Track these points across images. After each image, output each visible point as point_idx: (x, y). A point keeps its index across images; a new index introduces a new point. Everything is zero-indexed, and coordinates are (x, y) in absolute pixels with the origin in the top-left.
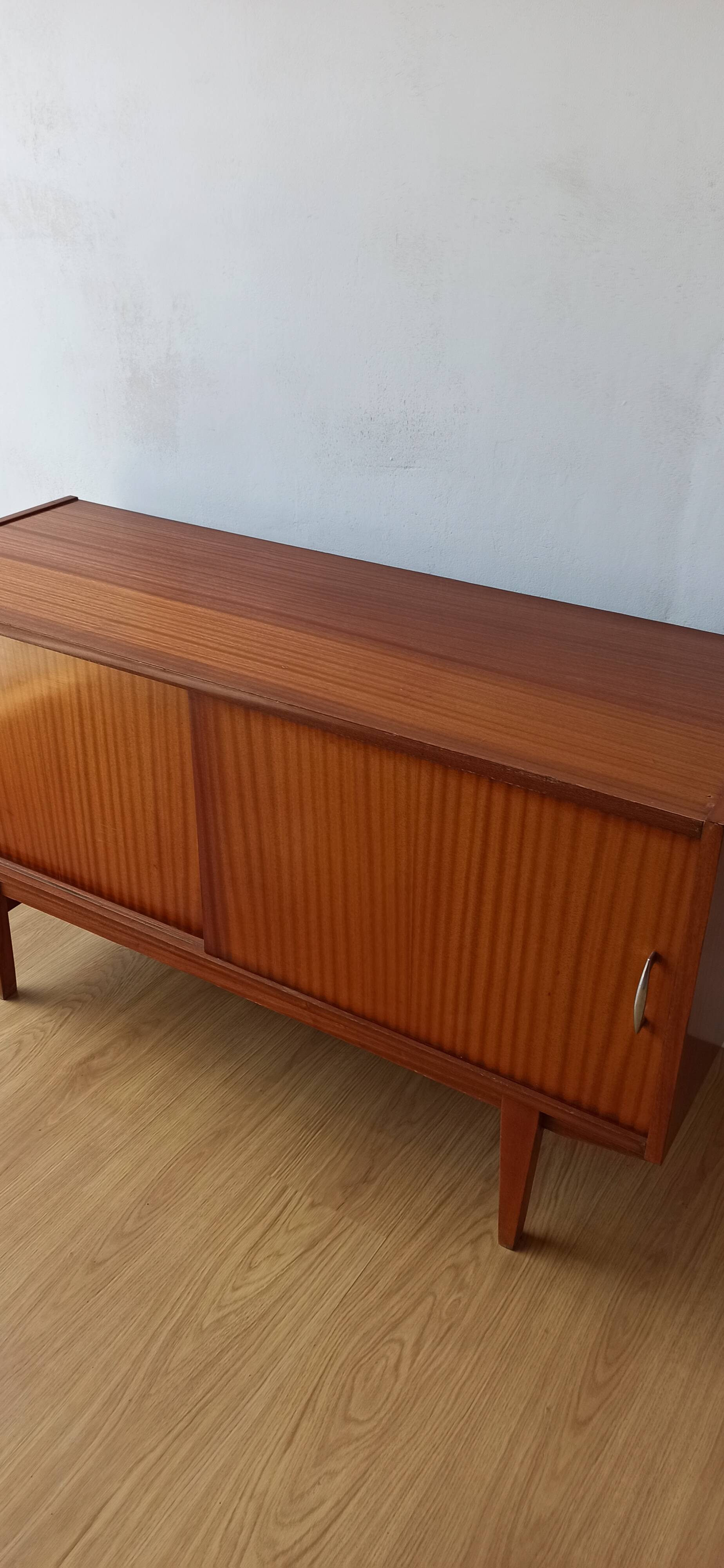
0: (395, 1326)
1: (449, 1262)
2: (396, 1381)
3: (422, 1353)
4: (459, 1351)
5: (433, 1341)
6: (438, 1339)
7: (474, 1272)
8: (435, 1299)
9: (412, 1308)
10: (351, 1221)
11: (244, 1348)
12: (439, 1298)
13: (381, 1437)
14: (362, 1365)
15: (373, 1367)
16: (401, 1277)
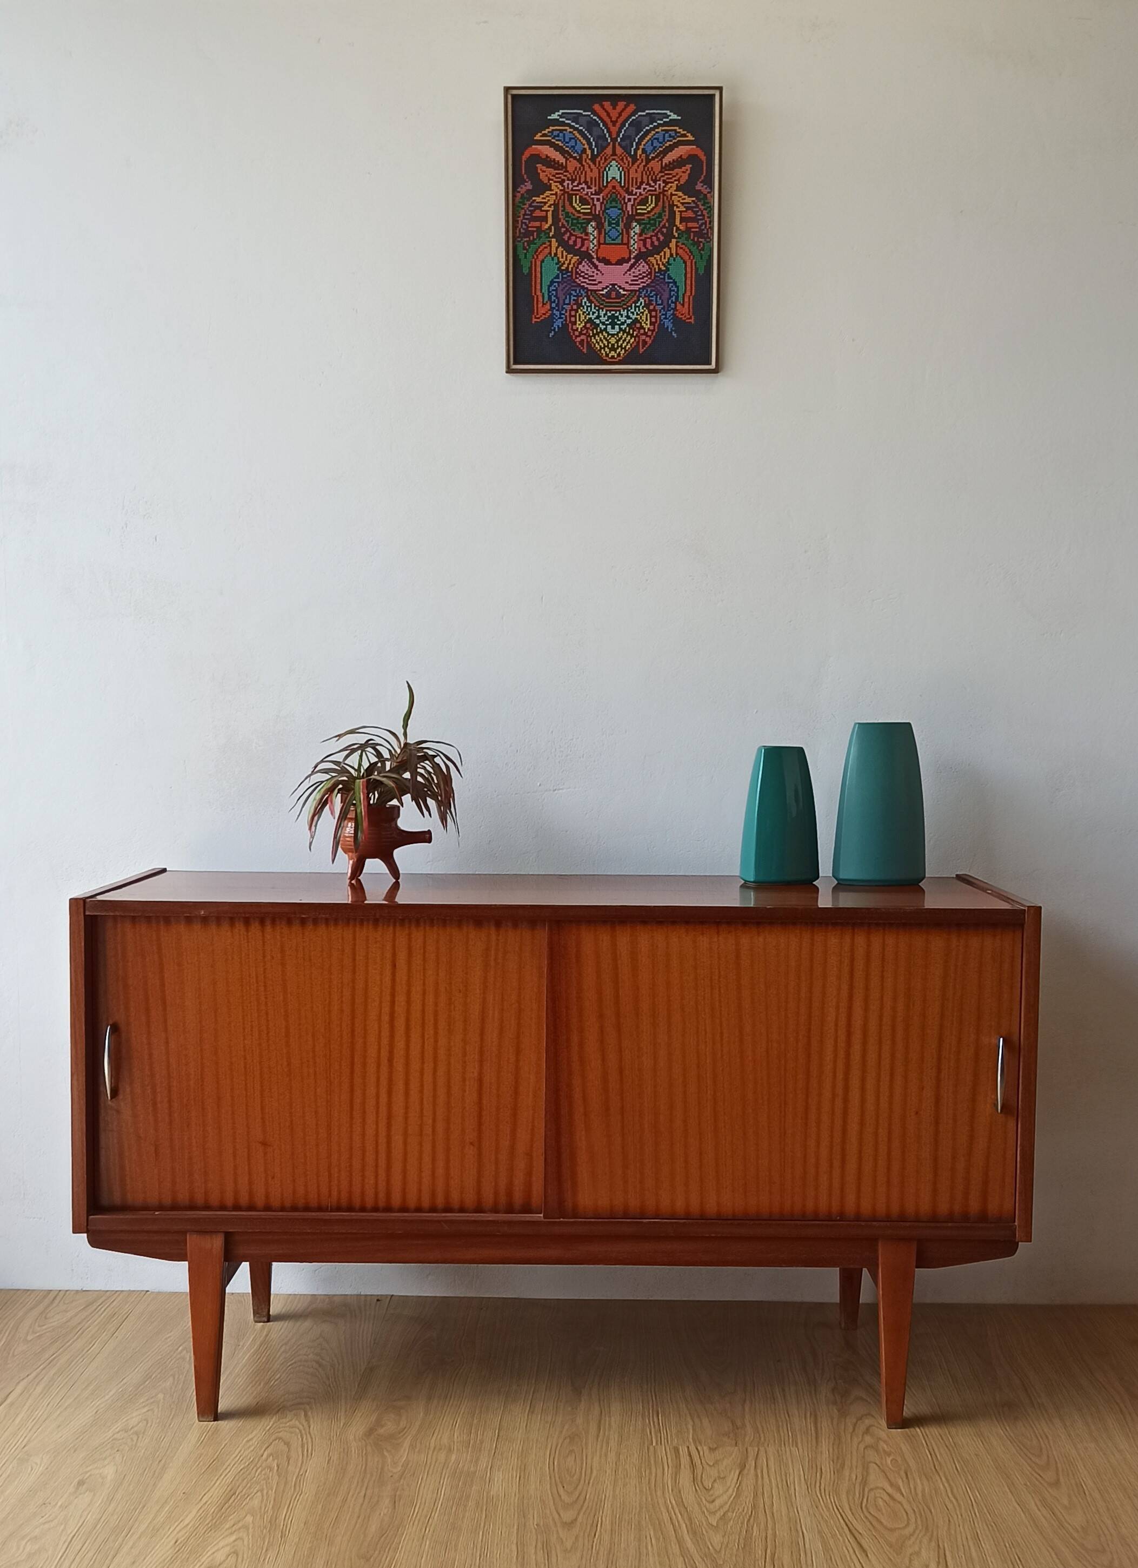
0: (864, 1482)
1: (862, 1446)
2: (902, 1505)
3: (902, 1488)
4: (928, 1480)
5: (903, 1481)
6: (905, 1479)
7: (887, 1445)
8: (876, 1464)
9: (865, 1473)
10: (757, 1450)
11: (762, 1523)
12: (878, 1463)
13: (927, 1529)
14: (866, 1506)
15: (875, 1504)
16: (835, 1461)
